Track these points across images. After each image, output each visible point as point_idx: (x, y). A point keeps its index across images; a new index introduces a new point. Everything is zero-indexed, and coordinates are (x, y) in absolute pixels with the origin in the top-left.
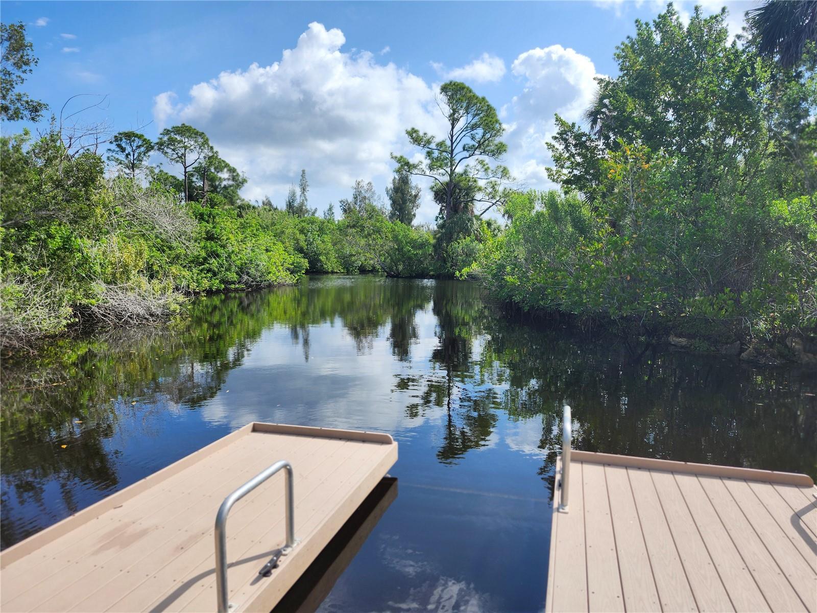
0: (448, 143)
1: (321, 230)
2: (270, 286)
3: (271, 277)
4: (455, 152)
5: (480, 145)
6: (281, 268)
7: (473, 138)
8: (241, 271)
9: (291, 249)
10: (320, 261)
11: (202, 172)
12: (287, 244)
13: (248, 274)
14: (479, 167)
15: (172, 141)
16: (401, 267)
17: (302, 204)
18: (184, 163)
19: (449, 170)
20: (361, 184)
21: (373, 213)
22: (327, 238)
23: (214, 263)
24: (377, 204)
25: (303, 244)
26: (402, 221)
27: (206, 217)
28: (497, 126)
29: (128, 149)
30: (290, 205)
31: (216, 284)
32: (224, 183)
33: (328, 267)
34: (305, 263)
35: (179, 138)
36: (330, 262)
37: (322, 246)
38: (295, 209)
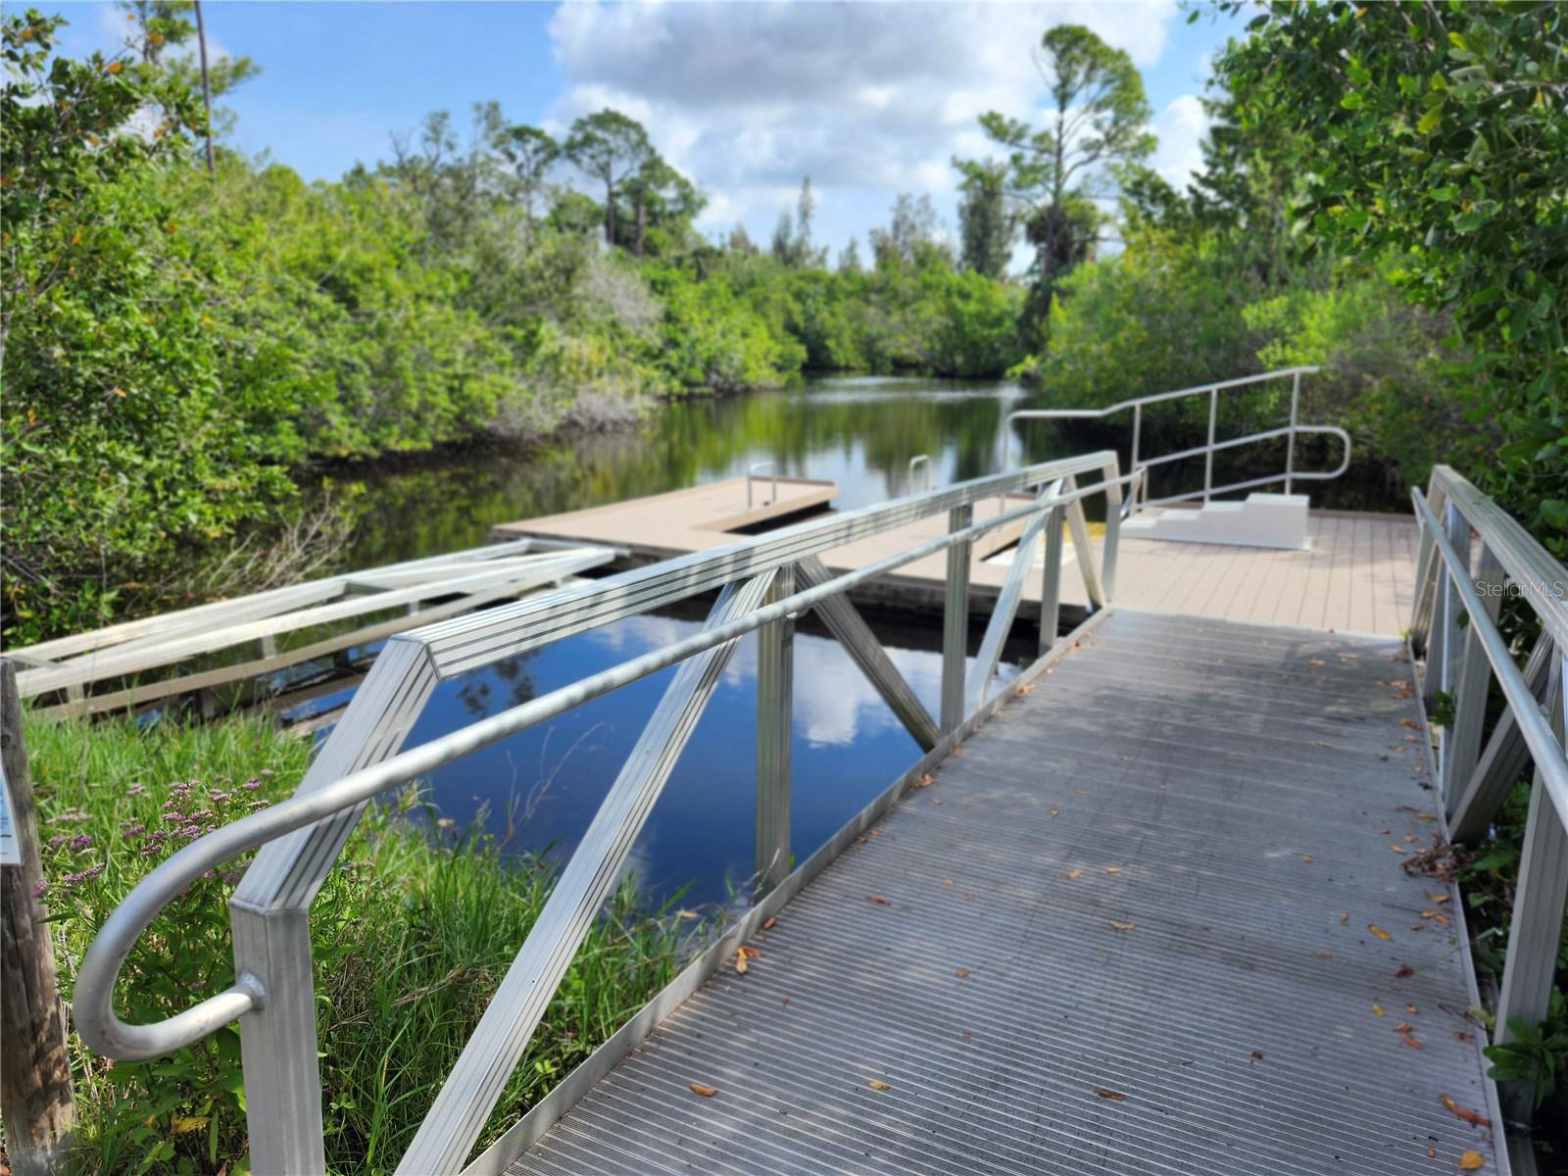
0: (1055, 135)
1: (831, 295)
2: (748, 391)
3: (750, 377)
4: (1066, 151)
5: (1110, 139)
6: (763, 363)
7: (1098, 125)
8: (710, 366)
9: (779, 330)
10: (825, 348)
11: (636, 191)
12: (773, 320)
13: (718, 372)
14: (1110, 177)
15: (588, 141)
16: (959, 360)
17: (801, 242)
18: (607, 179)
19: (1052, 186)
20: (908, 201)
21: (926, 258)
22: (838, 307)
23: (673, 356)
24: (938, 237)
25: (799, 319)
26: (980, 270)
27: (659, 287)
28: (1140, 106)
29: (520, 157)
30: (779, 246)
31: (676, 385)
32: (669, 208)
33: (840, 357)
34: (801, 353)
35: (600, 134)
36: (843, 351)
37: (830, 322)
38: (787, 254)
